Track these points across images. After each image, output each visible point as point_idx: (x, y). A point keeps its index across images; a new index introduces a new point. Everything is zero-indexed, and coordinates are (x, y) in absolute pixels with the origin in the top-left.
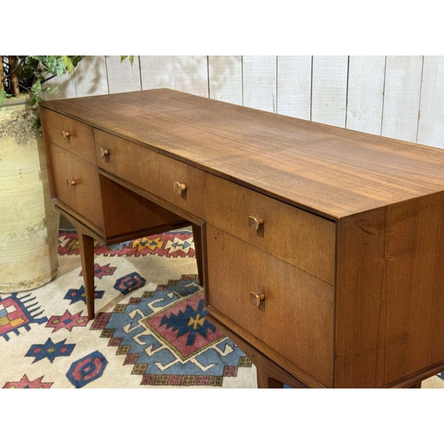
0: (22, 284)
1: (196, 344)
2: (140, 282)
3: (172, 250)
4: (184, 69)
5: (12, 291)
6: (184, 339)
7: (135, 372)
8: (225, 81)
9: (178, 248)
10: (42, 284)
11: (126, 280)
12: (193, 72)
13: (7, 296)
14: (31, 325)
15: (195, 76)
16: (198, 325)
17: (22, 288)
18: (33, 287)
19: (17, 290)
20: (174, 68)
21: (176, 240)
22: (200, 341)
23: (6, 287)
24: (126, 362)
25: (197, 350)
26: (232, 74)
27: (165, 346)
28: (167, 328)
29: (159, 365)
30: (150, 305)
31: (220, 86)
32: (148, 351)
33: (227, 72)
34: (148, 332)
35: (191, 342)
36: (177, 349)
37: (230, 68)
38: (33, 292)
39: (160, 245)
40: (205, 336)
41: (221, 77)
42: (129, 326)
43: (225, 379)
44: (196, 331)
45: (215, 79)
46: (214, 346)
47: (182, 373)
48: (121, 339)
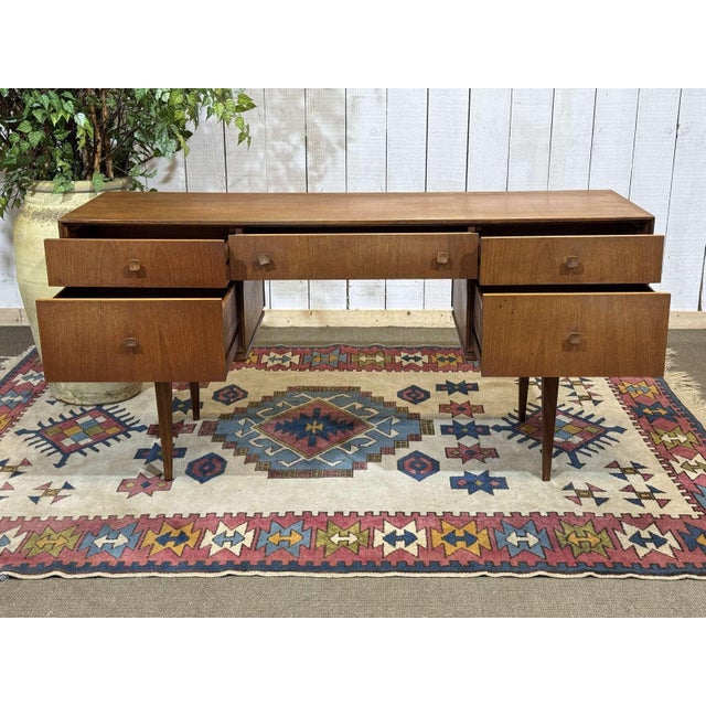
0: (109, 394)
1: (319, 445)
2: (242, 394)
3: (270, 364)
4: (278, 156)
5: (97, 402)
6: (305, 441)
7: (258, 468)
8: (326, 171)
9: (276, 362)
10: (129, 396)
11: (225, 392)
12: (288, 160)
13: (91, 408)
14: (130, 433)
15: (291, 165)
16: (317, 430)
17: (108, 400)
18: (120, 398)
19: (103, 402)
20: (266, 156)
21: (272, 354)
22: (322, 443)
23: (91, 398)
24: (247, 462)
25: (320, 450)
26: (334, 164)
27: (285, 448)
28: (283, 433)
29: (284, 463)
30: (259, 413)
31: (320, 177)
32: (268, 451)
33: (329, 161)
34: (263, 436)
35: (312, 443)
36: (299, 450)
37: (333, 157)
38: (120, 404)
39: (255, 359)
40: (326, 438)
41: (322, 167)
42: (240, 432)
43: (355, 472)
44: (317, 434)
45: (315, 168)
46: (338, 447)
47: (310, 468)
48: (236, 443)
